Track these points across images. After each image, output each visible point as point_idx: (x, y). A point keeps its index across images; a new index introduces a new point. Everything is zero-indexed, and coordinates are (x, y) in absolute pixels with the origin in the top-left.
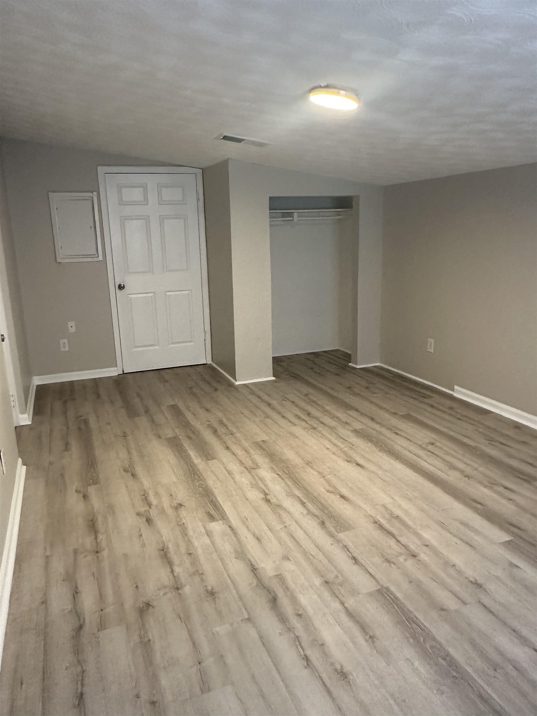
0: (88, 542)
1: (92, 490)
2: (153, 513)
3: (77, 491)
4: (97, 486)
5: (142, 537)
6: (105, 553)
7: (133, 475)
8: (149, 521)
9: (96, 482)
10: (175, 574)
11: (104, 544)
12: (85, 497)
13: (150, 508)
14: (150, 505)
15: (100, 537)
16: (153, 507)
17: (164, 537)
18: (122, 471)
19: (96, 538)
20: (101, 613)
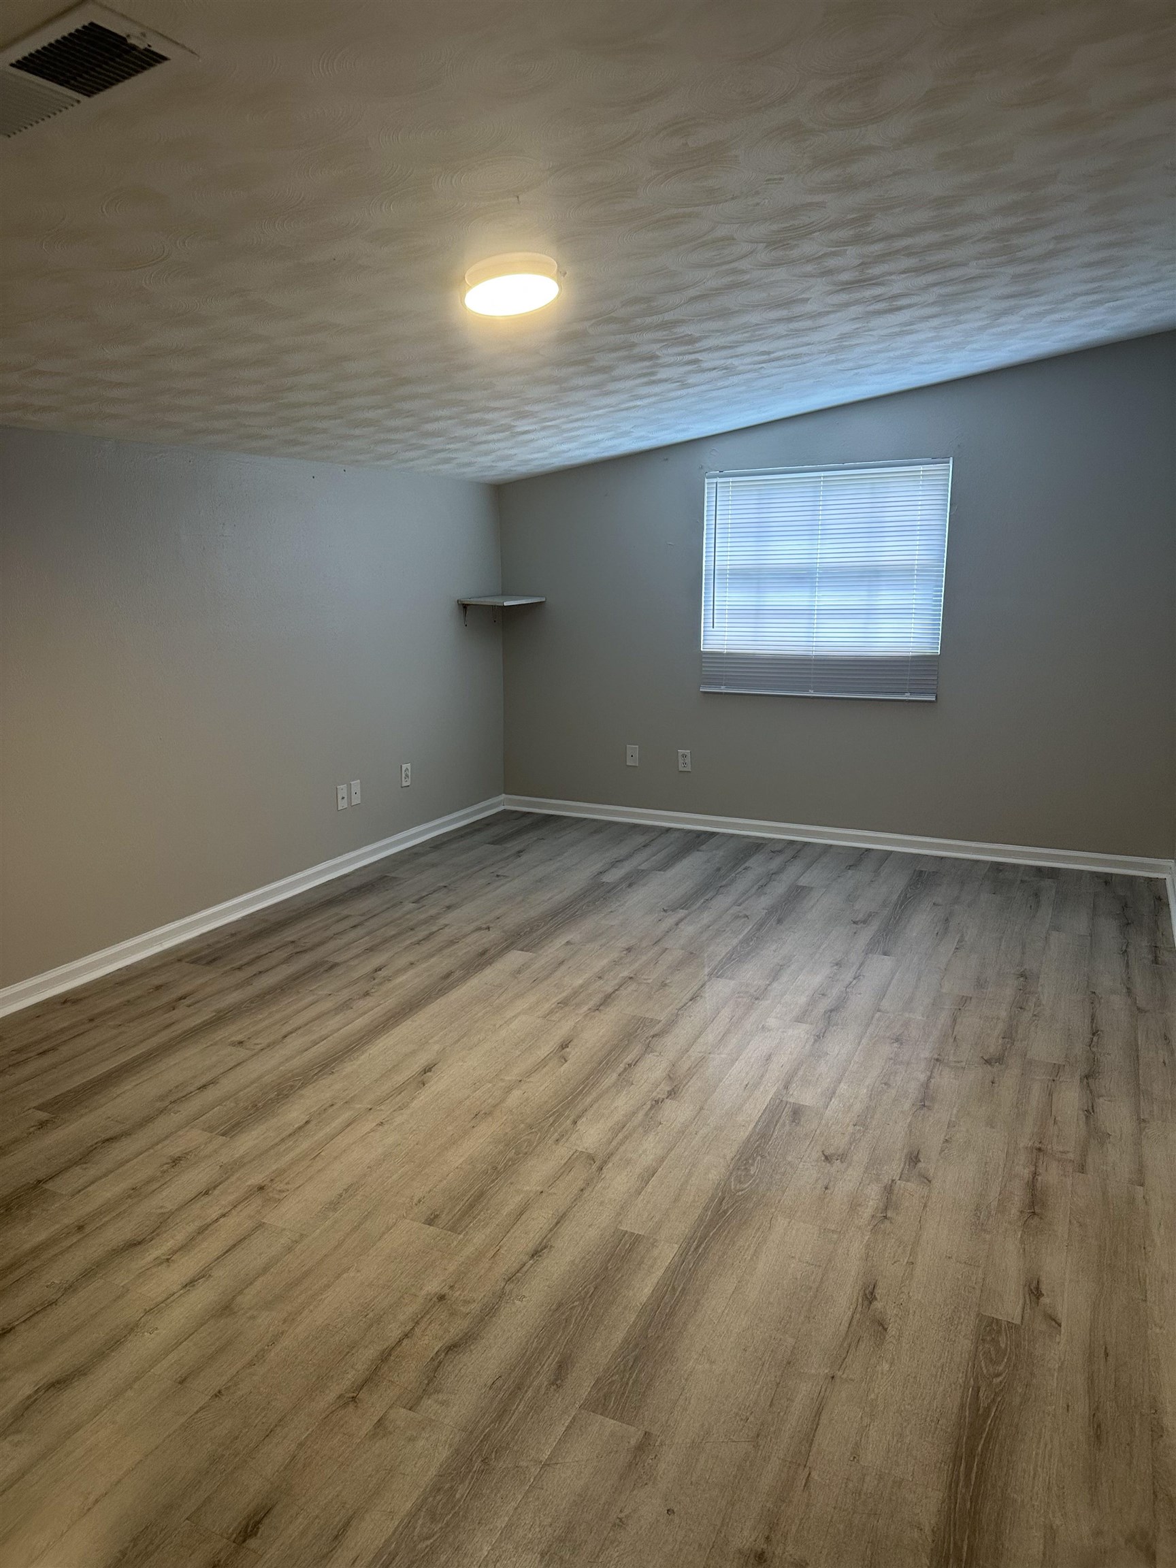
0: (1051, 1175)
1: (1010, 1308)
2: (893, 1169)
3: (1053, 1321)
4: (989, 1312)
5: (946, 1138)
6: (1025, 1142)
7: (869, 1296)
8: (914, 1159)
9: (990, 1329)
10: (929, 1073)
11: (1022, 1158)
12: (1035, 1291)
13: (893, 1181)
14: (889, 1189)
15: (1026, 1173)
16: (886, 1180)
17: (908, 1121)
18: (892, 1331)
19: (1035, 1174)
20: (1055, 1079)
